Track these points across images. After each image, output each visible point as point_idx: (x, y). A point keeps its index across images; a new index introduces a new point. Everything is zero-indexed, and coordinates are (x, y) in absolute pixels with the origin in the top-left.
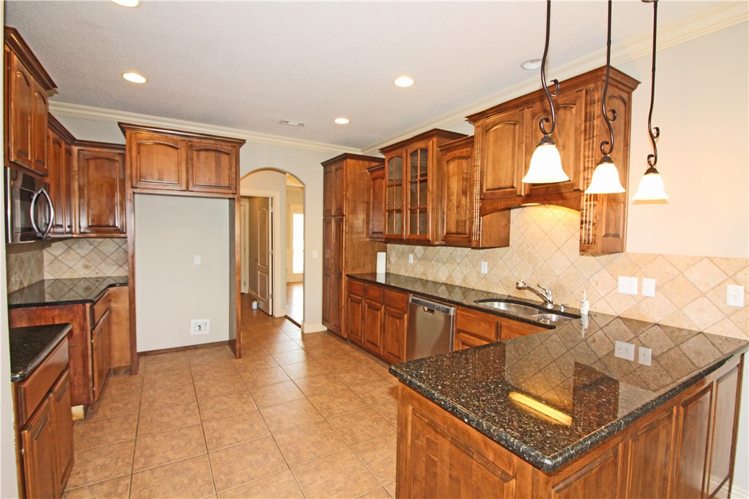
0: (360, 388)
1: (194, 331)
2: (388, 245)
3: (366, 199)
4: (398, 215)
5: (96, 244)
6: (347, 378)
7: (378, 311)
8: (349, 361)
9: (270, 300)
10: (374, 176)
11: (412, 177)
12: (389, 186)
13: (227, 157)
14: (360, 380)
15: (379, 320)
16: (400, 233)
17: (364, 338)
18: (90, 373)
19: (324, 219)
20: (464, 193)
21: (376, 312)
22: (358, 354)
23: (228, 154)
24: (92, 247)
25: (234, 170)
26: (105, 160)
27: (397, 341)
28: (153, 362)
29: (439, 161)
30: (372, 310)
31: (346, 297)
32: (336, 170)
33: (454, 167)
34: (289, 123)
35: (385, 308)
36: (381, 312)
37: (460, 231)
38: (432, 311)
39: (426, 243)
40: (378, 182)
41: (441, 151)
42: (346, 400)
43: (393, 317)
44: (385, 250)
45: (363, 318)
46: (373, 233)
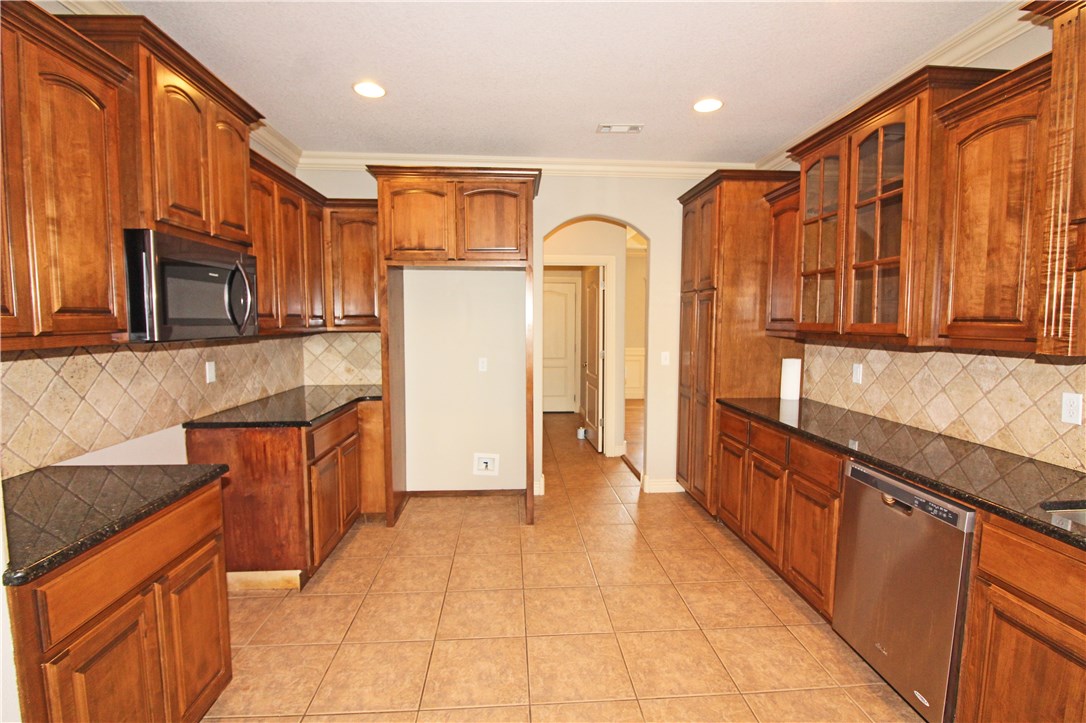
0: (723, 638)
1: (478, 469)
2: (806, 346)
3: (760, 256)
4: (829, 282)
5: (359, 340)
6: (702, 604)
7: (776, 478)
8: (714, 565)
9: (600, 428)
10: (779, 206)
11: (861, 197)
12: (807, 224)
13: (513, 200)
14: (728, 615)
15: (777, 499)
16: (831, 321)
17: (747, 525)
18: (307, 526)
19: (682, 297)
20: (1015, 214)
21: (771, 480)
22: (735, 554)
23: (515, 196)
24: (355, 344)
25: (523, 221)
26: (361, 224)
27: (816, 552)
28: (420, 509)
29: (937, 147)
30: (762, 474)
31: (716, 440)
32: (703, 207)
33: (981, 151)
34: (614, 129)
35: (791, 474)
36: (781, 485)
37: (997, 312)
38: (907, 509)
39: (897, 343)
40: (785, 217)
41: (943, 120)
42: (688, 660)
43: (808, 498)
44: (800, 355)
45: (746, 487)
46: (773, 320)
